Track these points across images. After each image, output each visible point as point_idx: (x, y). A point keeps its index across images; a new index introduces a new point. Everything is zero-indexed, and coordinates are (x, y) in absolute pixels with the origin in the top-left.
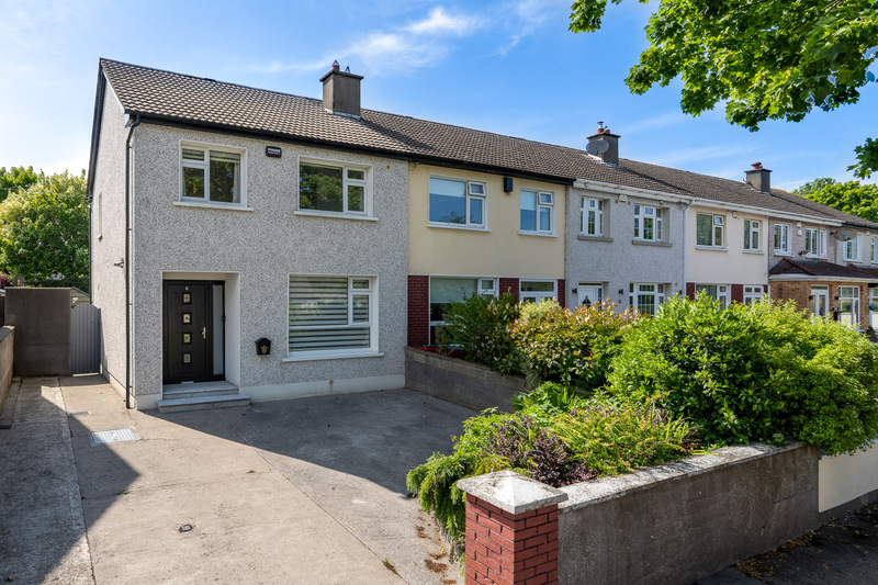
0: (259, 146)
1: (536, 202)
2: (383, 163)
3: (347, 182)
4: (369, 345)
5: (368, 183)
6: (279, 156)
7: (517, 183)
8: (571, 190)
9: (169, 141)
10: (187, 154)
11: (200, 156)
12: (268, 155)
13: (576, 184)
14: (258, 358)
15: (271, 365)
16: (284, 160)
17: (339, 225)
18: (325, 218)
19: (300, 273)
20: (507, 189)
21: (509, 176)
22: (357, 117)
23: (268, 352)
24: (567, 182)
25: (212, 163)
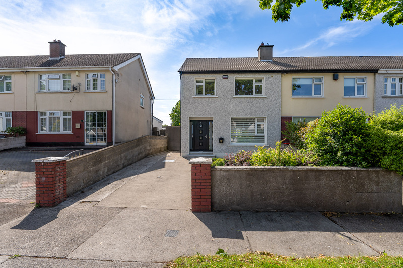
0: (221, 76)
1: (355, 82)
2: (270, 75)
3: (255, 84)
4: (264, 142)
5: (263, 84)
6: (227, 78)
7: (340, 76)
8: (377, 75)
9: (191, 78)
10: (198, 82)
11: (202, 82)
12: (223, 78)
13: (379, 72)
14: (220, 144)
15: (224, 146)
16: (229, 80)
17: (250, 100)
18: (245, 97)
19: (235, 116)
20: (336, 78)
21: (336, 73)
22: (271, 61)
23: (223, 142)
24: (375, 72)
25: (206, 84)
